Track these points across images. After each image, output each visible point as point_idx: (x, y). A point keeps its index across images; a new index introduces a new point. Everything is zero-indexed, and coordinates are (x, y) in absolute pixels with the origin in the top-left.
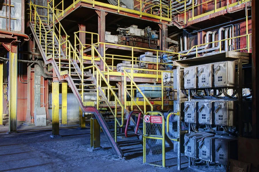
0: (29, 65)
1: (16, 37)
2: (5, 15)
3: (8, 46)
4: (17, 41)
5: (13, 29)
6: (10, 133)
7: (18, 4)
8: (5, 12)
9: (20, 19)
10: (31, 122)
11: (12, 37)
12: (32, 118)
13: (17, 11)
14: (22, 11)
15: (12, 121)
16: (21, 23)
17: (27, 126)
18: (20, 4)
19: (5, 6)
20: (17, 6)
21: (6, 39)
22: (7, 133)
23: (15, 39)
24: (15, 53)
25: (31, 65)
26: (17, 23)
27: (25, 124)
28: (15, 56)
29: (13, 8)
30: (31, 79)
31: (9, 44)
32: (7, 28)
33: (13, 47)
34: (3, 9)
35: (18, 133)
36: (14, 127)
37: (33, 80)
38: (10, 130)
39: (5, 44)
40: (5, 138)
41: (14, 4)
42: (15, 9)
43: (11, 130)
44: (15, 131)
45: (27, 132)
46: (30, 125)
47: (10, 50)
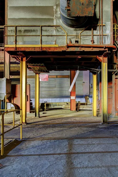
0: (114, 73)
1: (107, 49)
2: (99, 33)
3: (101, 58)
4: (107, 52)
5: (105, 43)
6: (102, 124)
7: (108, 23)
8: (99, 32)
9: (110, 34)
10: (116, 115)
11: (104, 49)
12: (116, 112)
13: (107, 29)
14: (111, 28)
15: (104, 115)
16: (110, 38)
17: (113, 118)
18: (110, 23)
19: (99, 27)
20: (107, 25)
21: (100, 51)
22: (101, 124)
23: (106, 51)
24: (106, 63)
25: (116, 73)
26: (107, 38)
27: (112, 116)
28: (106, 65)
29: (105, 27)
30: (115, 84)
31: (101, 56)
32: (100, 43)
33: (104, 58)
34: (97, 29)
35: (108, 124)
36: (105, 119)
37: (116, 84)
38: (102, 122)
39: (99, 56)
40: (100, 128)
41: (105, 23)
42: (106, 27)
43: (104, 121)
44: (106, 122)
45: (115, 123)
46: (115, 117)
47: (102, 60)
